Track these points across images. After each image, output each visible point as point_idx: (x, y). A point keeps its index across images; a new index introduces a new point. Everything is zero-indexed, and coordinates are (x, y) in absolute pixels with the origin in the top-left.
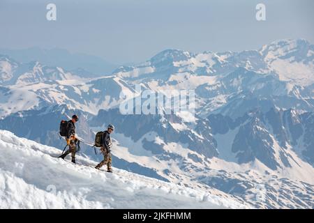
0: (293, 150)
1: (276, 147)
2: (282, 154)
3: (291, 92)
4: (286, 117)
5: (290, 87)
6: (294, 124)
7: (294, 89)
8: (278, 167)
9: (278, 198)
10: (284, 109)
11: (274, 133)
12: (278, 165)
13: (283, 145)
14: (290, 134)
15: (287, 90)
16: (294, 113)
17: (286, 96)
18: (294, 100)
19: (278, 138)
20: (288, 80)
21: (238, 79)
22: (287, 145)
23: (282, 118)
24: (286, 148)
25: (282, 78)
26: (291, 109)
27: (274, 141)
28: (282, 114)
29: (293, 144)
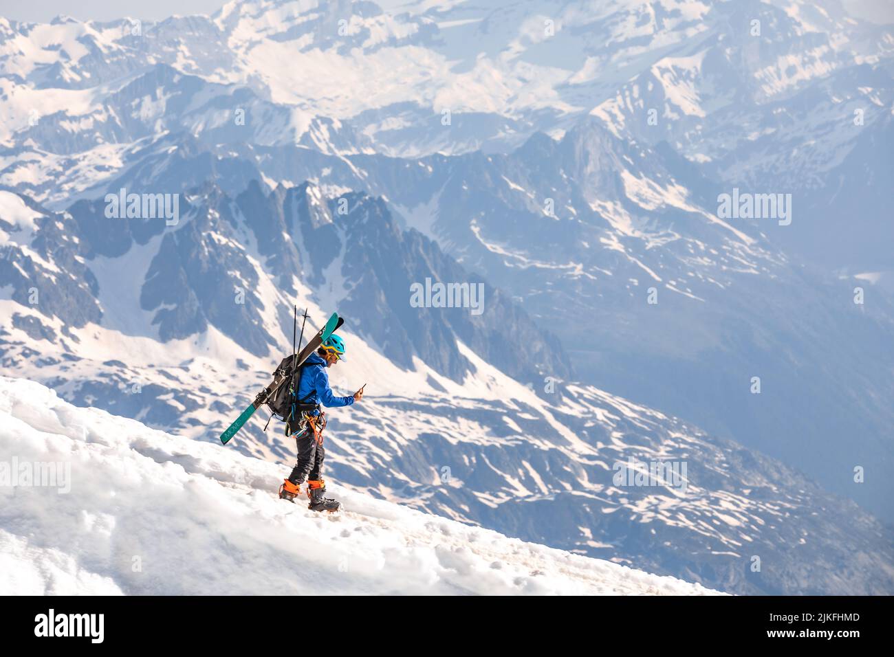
0: (314, 299)
1: (267, 290)
2: (282, 310)
3: (306, 137)
4: (295, 205)
5: (302, 122)
6: (316, 226)
7: (315, 125)
8: (272, 348)
9: (271, 435)
10: (288, 185)
11: (263, 250)
12: (273, 342)
13: (285, 286)
14: (306, 255)
15: (293, 131)
16: (315, 194)
17: (290, 148)
18: (313, 159)
19: (273, 266)
20: (296, 102)
21: (154, 99)
22: (297, 285)
23: (281, 210)
24: (294, 293)
25: (279, 97)
26: (307, 184)
27: (259, 271)
28: (281, 199)
29: (315, 281)
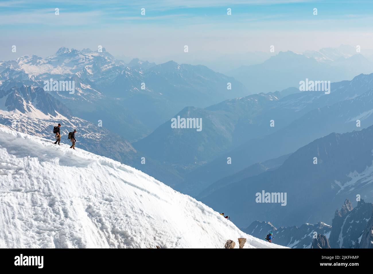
0: (32, 104)
1: (25, 103)
2: (27, 106)
3: (31, 79)
4: (29, 89)
5: (30, 76)
6: (32, 93)
7: (32, 77)
8: (26, 112)
9: (26, 126)
10: (28, 86)
11: (24, 97)
12: (26, 111)
13: (27, 102)
14: (31, 97)
15: (29, 78)
16: (32, 88)
17: (28, 80)
18: (32, 82)
19: (25, 99)
20: (29, 73)
21: (7, 73)
22: (29, 102)
23: (27, 90)
24: (29, 103)
25: (26, 72)
26: (31, 86)
27: (23, 100)
28: (27, 88)
29: (32, 101)
